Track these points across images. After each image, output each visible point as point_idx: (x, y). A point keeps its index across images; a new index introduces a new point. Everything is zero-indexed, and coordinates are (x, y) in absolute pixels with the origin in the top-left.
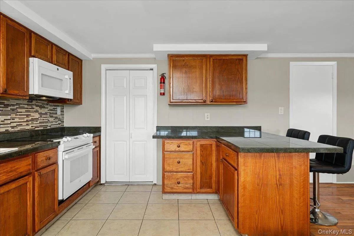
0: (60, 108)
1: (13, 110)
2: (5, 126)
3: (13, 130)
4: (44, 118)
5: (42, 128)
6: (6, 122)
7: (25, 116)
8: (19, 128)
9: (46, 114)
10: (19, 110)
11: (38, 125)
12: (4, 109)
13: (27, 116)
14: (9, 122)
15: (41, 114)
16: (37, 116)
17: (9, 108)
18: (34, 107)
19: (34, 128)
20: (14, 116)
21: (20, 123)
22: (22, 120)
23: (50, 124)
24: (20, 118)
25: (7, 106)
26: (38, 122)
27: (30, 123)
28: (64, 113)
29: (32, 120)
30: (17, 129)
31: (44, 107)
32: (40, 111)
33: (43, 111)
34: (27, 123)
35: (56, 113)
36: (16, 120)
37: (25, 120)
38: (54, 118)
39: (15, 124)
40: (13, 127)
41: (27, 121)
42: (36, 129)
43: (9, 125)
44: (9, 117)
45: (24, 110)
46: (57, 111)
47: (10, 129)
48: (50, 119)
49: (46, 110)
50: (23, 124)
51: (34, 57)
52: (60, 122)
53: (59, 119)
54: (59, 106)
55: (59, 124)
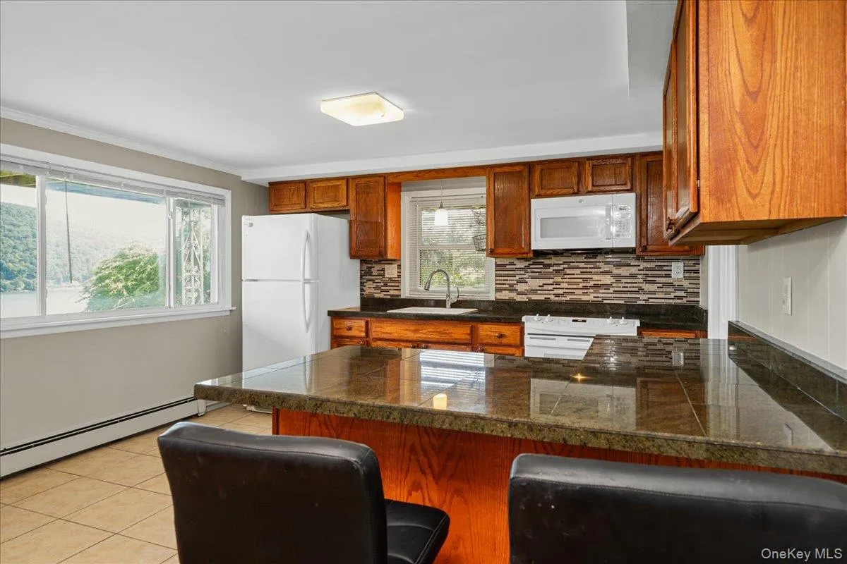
0: (681, 264)
1: (558, 271)
2: (544, 292)
3: (557, 298)
4: (629, 285)
5: (622, 302)
6: (546, 287)
7: (581, 280)
8: (568, 298)
9: (633, 276)
10: (568, 271)
11: (610, 295)
12: (543, 270)
13: (585, 280)
14: (551, 287)
15: (618, 278)
16: (607, 280)
17: (551, 270)
18: (601, 265)
19: (600, 299)
20: (559, 279)
21: (570, 291)
22: (575, 287)
24: (570, 283)
25: (547, 266)
26: (611, 290)
27: (592, 291)
28: (700, 275)
30: (565, 299)
31: (629, 265)
32: (616, 271)
33: (624, 271)
34: (586, 291)
35: (669, 276)
36: (563, 285)
37: (581, 286)
38: (661, 285)
39: (561, 292)
40: (557, 295)
41: (585, 288)
42: (605, 302)
43: (550, 292)
44: (551, 281)
45: (578, 271)
46: (671, 270)
47: (552, 297)
48: (646, 287)
49: (633, 270)
50: (577, 292)
51: (539, 196)
52: (682, 294)
53: (680, 288)
54: (678, 260)
55: (680, 298)
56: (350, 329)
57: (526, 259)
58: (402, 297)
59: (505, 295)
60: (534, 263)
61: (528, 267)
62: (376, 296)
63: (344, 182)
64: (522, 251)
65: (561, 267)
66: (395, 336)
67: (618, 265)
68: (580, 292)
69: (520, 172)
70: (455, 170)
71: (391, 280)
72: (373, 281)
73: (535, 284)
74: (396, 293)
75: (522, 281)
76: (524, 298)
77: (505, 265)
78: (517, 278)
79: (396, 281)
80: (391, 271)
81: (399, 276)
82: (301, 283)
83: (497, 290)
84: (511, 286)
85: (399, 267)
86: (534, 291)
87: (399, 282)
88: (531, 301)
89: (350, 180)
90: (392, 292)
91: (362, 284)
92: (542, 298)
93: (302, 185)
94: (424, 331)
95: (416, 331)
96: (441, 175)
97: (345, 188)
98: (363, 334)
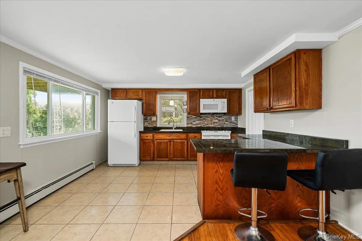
1: (204, 119)
4: (222, 122)
5: (220, 127)
6: (201, 123)
8: (207, 126)
9: (223, 120)
10: (207, 119)
11: (217, 125)
13: (211, 121)
14: (202, 123)
15: (219, 120)
16: (217, 121)
17: (202, 118)
18: (215, 117)
19: (215, 126)
20: (204, 121)
23: (226, 125)
24: (207, 122)
25: (201, 117)
28: (238, 120)
29: (214, 123)
31: (222, 117)
32: (219, 119)
33: (221, 119)
35: (231, 120)
36: (205, 122)
37: (210, 123)
38: (229, 122)
39: (205, 124)
40: (204, 125)
41: (211, 123)
44: (202, 121)
45: (209, 119)
46: (232, 118)
47: (202, 126)
48: (226, 123)
49: (223, 118)
50: (209, 124)
51: (202, 98)
52: (234, 124)
53: (234, 123)
54: (233, 116)
55: (234, 125)
56: (147, 137)
57: (195, 115)
58: (158, 126)
59: (190, 125)
60: (197, 117)
61: (196, 117)
62: (149, 126)
63: (141, 90)
64: (197, 113)
65: (205, 118)
66: (163, 138)
67: (219, 117)
68: (210, 124)
69: (197, 91)
70: (178, 89)
71: (154, 121)
72: (148, 122)
73: (198, 122)
74: (156, 125)
75: (194, 121)
76: (195, 126)
77: (189, 117)
78: (193, 120)
79: (156, 122)
80: (154, 119)
81: (157, 120)
82: (133, 123)
83: (187, 124)
84: (191, 123)
85: (157, 117)
86: (197, 124)
87: (157, 122)
88: (197, 127)
89: (143, 90)
90: (154, 125)
91: (144, 123)
92: (200, 126)
93: (125, 90)
94: (172, 136)
95: (169, 136)
96: (173, 90)
97: (141, 92)
98: (152, 138)
